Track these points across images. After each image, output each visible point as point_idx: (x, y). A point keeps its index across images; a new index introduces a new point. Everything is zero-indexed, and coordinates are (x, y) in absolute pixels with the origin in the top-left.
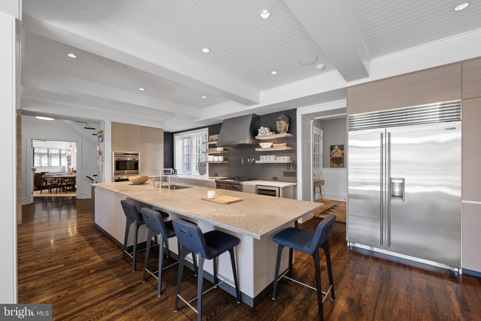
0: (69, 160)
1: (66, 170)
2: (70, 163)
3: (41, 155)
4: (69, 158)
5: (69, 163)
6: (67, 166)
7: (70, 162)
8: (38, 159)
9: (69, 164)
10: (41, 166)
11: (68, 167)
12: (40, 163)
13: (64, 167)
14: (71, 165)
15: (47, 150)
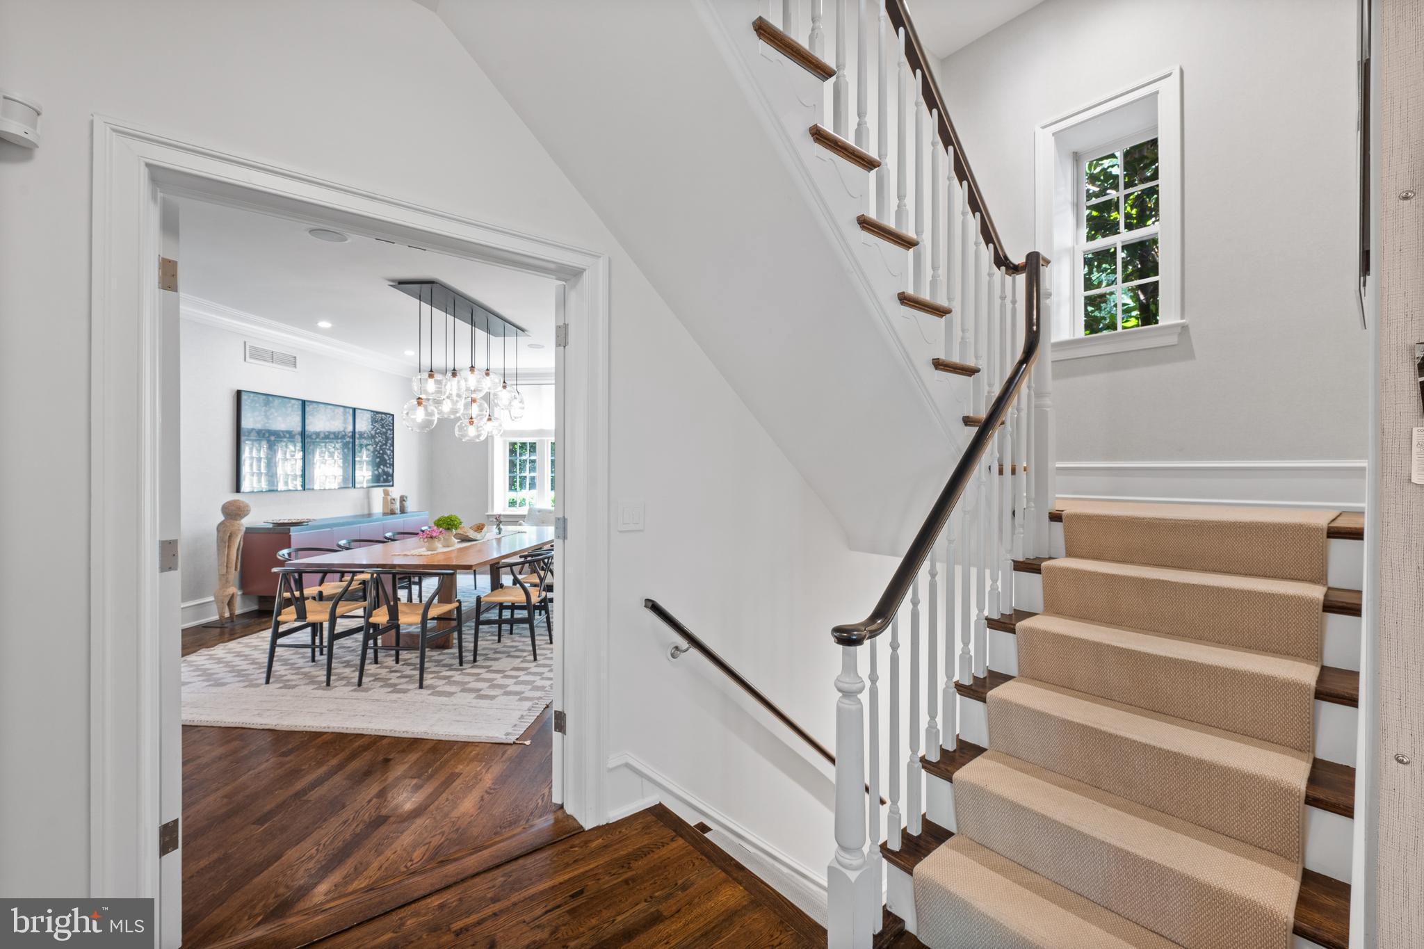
0: (387, 458)
1: (378, 508)
2: (392, 476)
3: (272, 438)
4: (388, 452)
5: (386, 473)
6: (381, 489)
7: (391, 471)
8: (262, 455)
9: (386, 477)
10: (275, 488)
11: (386, 494)
12: (267, 474)
13: (368, 491)
14: (394, 485)
15: (300, 413)
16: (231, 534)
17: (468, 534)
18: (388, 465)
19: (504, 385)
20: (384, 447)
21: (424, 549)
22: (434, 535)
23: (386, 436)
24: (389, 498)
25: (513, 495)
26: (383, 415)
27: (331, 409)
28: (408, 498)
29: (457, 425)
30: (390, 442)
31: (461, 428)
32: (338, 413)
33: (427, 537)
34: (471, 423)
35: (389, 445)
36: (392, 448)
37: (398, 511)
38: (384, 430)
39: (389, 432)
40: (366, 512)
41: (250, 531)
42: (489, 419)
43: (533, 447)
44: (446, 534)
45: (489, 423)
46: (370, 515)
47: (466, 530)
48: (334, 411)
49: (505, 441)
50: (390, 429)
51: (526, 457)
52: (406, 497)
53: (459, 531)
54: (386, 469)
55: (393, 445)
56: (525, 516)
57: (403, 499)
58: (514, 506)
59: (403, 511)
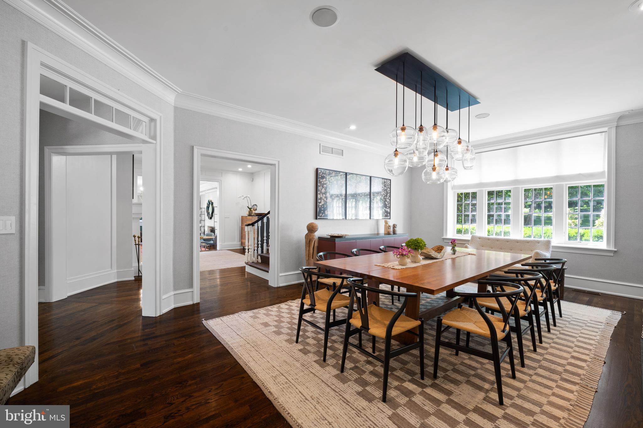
0: (387, 203)
1: (382, 231)
2: (390, 213)
4: (388, 200)
5: (386, 212)
6: (384, 220)
7: (389, 210)
9: (387, 214)
11: (386, 223)
13: (377, 221)
14: (391, 218)
15: (344, 179)
16: (310, 240)
17: (431, 254)
18: (388, 208)
19: (459, 140)
20: (386, 197)
21: (397, 263)
22: (404, 253)
23: (387, 191)
24: (387, 225)
25: (459, 226)
26: (385, 180)
27: (359, 177)
28: (397, 226)
29: (423, 172)
30: (389, 194)
31: (426, 173)
32: (362, 179)
33: (399, 254)
34: (434, 169)
35: (388, 196)
36: (389, 198)
37: (392, 233)
38: (386, 188)
39: (388, 189)
40: (376, 233)
41: (321, 239)
42: (447, 169)
43: (474, 195)
44: (414, 253)
45: (447, 172)
46: (378, 234)
47: (429, 251)
48: (360, 178)
49: (455, 192)
50: (389, 188)
51: (469, 202)
52: (396, 225)
53: (424, 251)
54: (386, 210)
55: (390, 196)
56: (469, 240)
57: (394, 226)
58: (460, 233)
59: (394, 233)
